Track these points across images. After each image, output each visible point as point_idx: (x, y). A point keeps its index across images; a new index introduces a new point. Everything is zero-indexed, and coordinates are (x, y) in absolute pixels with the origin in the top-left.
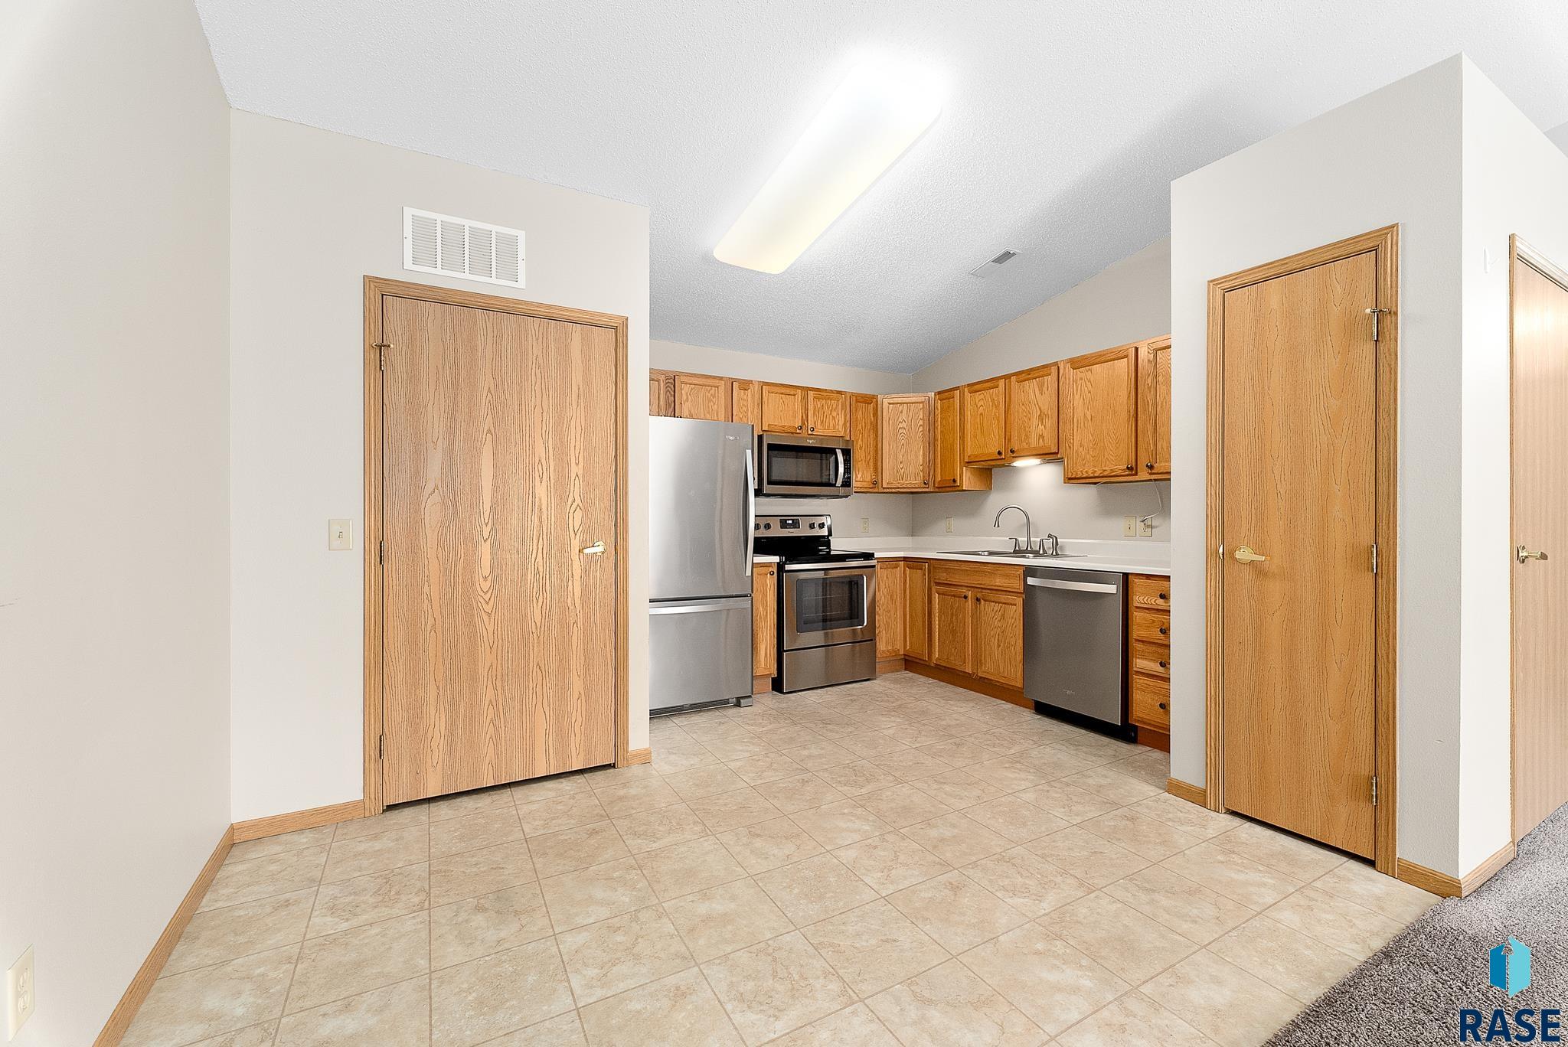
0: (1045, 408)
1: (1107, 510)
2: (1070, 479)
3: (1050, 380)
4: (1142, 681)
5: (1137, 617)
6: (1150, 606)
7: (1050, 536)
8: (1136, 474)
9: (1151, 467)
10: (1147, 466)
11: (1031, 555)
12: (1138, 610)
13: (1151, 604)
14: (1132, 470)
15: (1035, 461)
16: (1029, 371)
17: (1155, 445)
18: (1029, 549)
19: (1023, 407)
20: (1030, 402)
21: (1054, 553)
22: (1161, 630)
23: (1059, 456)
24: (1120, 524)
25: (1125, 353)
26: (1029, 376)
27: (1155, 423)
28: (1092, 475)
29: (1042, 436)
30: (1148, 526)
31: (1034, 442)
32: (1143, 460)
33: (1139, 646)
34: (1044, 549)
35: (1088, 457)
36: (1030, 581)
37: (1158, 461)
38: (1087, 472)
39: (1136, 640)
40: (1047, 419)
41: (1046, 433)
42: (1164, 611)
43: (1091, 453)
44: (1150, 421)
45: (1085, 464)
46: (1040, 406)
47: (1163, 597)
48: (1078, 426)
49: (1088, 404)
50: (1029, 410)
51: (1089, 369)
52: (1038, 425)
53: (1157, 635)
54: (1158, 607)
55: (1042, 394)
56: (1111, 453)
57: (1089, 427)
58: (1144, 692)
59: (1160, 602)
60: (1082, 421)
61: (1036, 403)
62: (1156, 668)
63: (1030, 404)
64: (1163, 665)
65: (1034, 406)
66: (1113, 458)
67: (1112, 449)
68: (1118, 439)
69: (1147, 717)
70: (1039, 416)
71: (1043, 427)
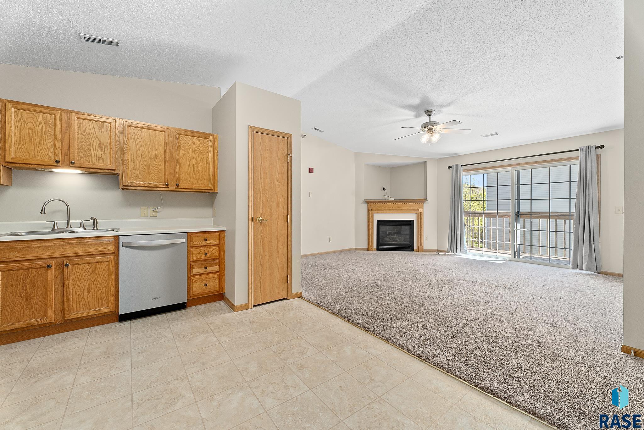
0: (104, 141)
1: (129, 204)
2: (125, 186)
3: (110, 126)
7: (92, 218)
8: (168, 188)
9: (177, 185)
10: (175, 184)
12: (193, 248)
13: (200, 244)
14: (167, 185)
18: (69, 227)
19: (83, 136)
20: (90, 134)
21: (95, 229)
22: (205, 255)
23: (116, 172)
24: (137, 211)
25: (163, 130)
27: (179, 166)
28: (143, 186)
29: (101, 157)
30: (155, 212)
31: (93, 160)
32: (173, 182)
33: (193, 264)
34: (84, 227)
37: (180, 183)
38: (139, 183)
39: (192, 261)
40: (106, 149)
41: (104, 157)
42: (206, 246)
43: (142, 174)
44: (177, 164)
45: (137, 179)
46: (99, 139)
47: (206, 240)
48: (132, 158)
49: (139, 148)
50: (89, 139)
51: (140, 130)
52: (98, 150)
53: (202, 256)
54: (203, 245)
55: (101, 132)
56: (154, 175)
57: (140, 160)
58: (196, 282)
59: (204, 243)
60: (135, 156)
61: (95, 136)
62: (202, 270)
63: (89, 136)
64: (206, 268)
65: (94, 138)
66: (155, 178)
67: (155, 174)
68: (159, 170)
69: (198, 293)
70: (98, 145)
71: (102, 152)
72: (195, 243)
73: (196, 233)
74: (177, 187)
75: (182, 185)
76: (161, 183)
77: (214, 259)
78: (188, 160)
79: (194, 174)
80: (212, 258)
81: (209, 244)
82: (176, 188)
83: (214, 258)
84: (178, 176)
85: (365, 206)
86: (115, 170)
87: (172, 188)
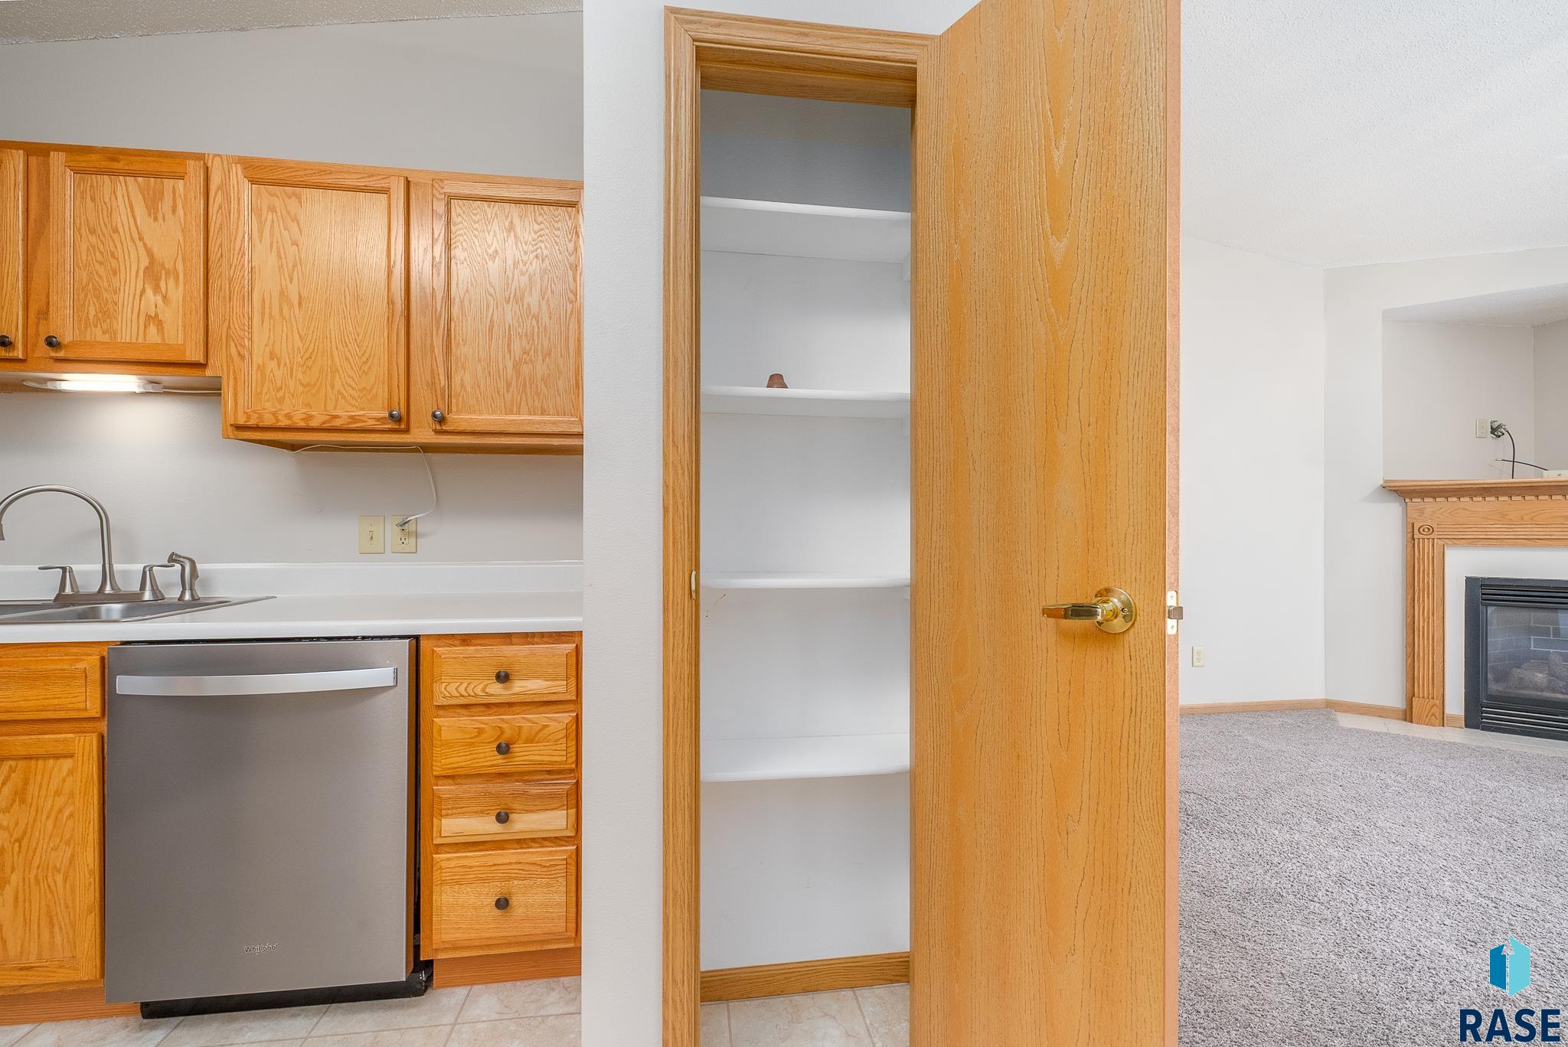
0: (165, 252)
1: (321, 503)
2: (239, 428)
3: (183, 190)
4: (453, 864)
5: (444, 727)
6: (473, 701)
7: (172, 555)
8: (407, 431)
9: (441, 420)
10: (434, 416)
11: (117, 607)
12: (441, 712)
13: (476, 695)
14: (400, 421)
15: (129, 382)
16: (114, 155)
17: (449, 377)
18: (108, 589)
20: (116, 230)
21: (187, 597)
22: (499, 749)
23: (208, 372)
24: (348, 529)
25: (383, 184)
26: (115, 165)
27: (449, 335)
28: (302, 424)
29: (154, 319)
30: (409, 534)
31: (128, 331)
32: (423, 406)
33: (444, 789)
34: (155, 590)
35: (291, 383)
36: (126, 685)
37: (454, 409)
38: (288, 416)
39: (438, 777)
40: (171, 282)
41: (167, 315)
42: (510, 705)
43: (300, 376)
44: (437, 330)
45: (284, 397)
46: (149, 245)
47: (503, 678)
48: (263, 314)
49: (290, 267)
50: (113, 249)
51: (294, 194)
52: (143, 291)
53: (488, 758)
54: (493, 700)
55: (156, 219)
56: (350, 381)
57: (293, 319)
58: (457, 883)
59: (496, 689)
60: (275, 303)
61: (136, 236)
62: (485, 826)
63: (115, 236)
64: (503, 818)
65: (130, 243)
66: (354, 393)
67: (351, 373)
68: (367, 355)
69: (466, 936)
70: (147, 268)
71: (159, 298)
72: (452, 688)
73: (466, 639)
74: (438, 427)
75: (460, 419)
76: (374, 413)
77: (549, 772)
78: (488, 306)
79: (510, 365)
80: (539, 767)
81: (521, 699)
82: (437, 432)
83: (549, 767)
84: (442, 378)
85: (1391, 515)
86: (202, 366)
87: (422, 433)
